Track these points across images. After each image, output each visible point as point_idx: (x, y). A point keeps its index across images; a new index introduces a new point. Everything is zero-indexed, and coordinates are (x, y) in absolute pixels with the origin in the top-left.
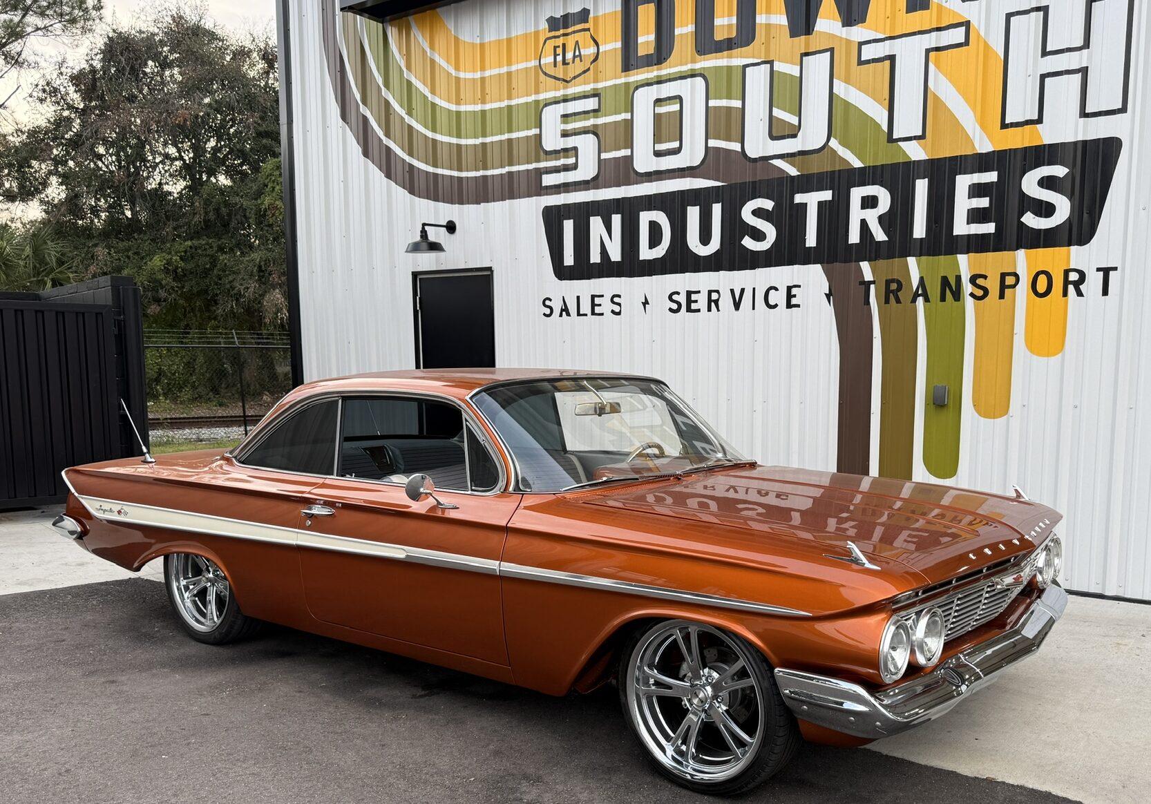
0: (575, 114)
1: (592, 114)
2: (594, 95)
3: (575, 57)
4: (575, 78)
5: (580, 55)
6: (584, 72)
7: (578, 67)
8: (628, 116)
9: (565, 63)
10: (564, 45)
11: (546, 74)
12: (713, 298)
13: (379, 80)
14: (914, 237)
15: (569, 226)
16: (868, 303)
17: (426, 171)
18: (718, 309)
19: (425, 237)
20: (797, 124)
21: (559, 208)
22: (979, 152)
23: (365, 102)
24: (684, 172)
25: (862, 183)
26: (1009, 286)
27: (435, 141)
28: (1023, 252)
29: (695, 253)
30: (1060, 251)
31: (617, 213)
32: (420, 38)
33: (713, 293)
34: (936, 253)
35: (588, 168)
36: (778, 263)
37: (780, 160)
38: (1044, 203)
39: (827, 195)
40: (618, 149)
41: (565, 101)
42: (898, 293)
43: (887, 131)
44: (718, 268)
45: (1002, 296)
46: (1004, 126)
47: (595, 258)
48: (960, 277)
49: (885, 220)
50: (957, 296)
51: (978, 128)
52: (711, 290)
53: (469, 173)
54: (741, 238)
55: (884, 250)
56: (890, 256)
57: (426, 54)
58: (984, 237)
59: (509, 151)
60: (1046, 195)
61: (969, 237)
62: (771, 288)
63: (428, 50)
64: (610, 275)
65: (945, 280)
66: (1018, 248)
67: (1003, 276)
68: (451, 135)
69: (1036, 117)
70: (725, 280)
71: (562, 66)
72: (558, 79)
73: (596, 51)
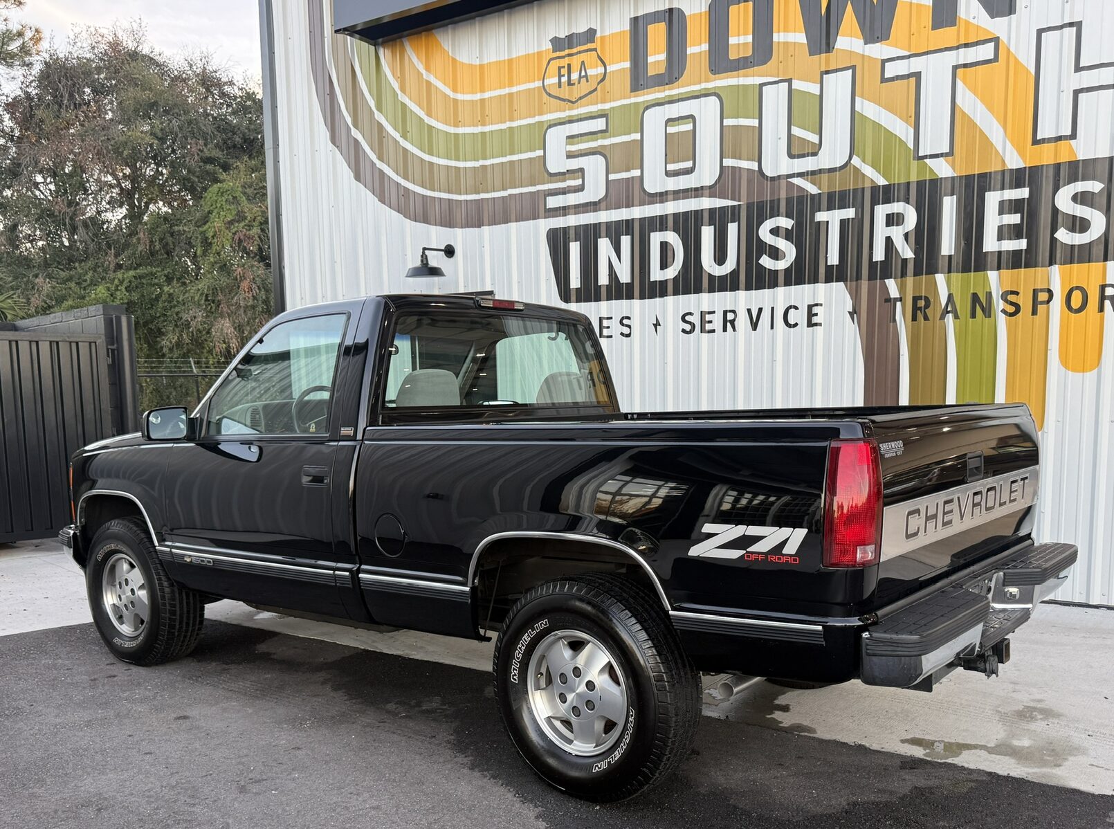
0: (581, 135)
1: (599, 135)
2: (601, 116)
3: (580, 77)
4: (580, 98)
5: (586, 76)
6: (591, 92)
7: (584, 87)
8: (637, 136)
9: (570, 83)
10: (569, 66)
11: (549, 95)
12: (728, 319)
13: (372, 103)
14: (942, 254)
15: (575, 249)
16: (894, 320)
17: (423, 195)
18: (734, 330)
19: (425, 262)
20: (817, 142)
21: (565, 230)
22: (1009, 168)
23: (356, 126)
24: (697, 192)
25: (887, 201)
26: (1042, 303)
27: (431, 164)
28: (1055, 269)
29: (709, 274)
30: (1096, 266)
31: (626, 235)
32: (415, 60)
33: (728, 314)
34: (966, 269)
35: (595, 190)
36: (800, 281)
37: (799, 178)
38: (1078, 218)
39: (850, 213)
40: (628, 170)
41: (571, 122)
42: (926, 310)
43: (912, 148)
44: (735, 288)
45: (1034, 312)
46: (1036, 142)
47: (603, 280)
48: (990, 293)
49: (912, 238)
50: (988, 311)
51: (1009, 145)
52: (726, 311)
53: (468, 196)
54: (759, 258)
55: (911, 266)
56: (917, 273)
57: (422, 78)
58: (1016, 254)
59: (510, 174)
60: (1081, 211)
61: (1000, 253)
62: (790, 307)
63: (424, 72)
64: (619, 297)
65: (975, 297)
66: (1051, 264)
67: (1035, 292)
68: (449, 157)
69: (1069, 132)
70: (742, 300)
71: (567, 87)
72: (563, 100)
73: (603, 72)
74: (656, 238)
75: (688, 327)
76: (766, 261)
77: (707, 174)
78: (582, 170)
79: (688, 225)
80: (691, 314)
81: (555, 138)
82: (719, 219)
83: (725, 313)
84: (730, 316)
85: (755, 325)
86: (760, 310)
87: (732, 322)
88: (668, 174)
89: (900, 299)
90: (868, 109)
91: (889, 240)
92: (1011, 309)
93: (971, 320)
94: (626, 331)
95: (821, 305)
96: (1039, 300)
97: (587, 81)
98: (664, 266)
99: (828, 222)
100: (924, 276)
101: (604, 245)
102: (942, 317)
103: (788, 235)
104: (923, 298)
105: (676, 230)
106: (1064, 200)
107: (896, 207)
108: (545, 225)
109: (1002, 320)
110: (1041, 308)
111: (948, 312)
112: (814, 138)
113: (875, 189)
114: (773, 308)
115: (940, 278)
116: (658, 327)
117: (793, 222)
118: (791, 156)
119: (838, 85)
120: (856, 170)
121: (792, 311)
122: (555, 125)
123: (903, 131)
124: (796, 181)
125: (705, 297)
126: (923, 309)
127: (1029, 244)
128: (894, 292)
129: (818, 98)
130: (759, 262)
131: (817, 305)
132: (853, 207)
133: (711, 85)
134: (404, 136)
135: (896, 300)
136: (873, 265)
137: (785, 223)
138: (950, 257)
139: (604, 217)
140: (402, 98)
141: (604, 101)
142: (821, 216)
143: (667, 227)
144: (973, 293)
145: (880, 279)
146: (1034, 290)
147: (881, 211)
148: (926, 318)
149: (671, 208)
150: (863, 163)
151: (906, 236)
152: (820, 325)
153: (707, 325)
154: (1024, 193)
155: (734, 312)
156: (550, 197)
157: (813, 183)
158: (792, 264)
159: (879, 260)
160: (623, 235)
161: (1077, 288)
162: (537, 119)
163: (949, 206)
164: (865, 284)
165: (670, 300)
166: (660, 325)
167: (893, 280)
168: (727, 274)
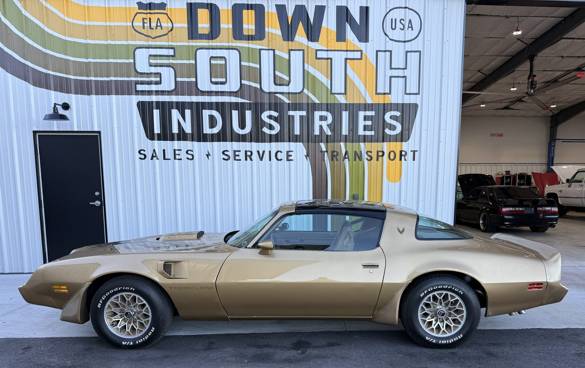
0: (159, 56)
1: (171, 57)
2: (172, 48)
3: (157, 26)
4: (158, 37)
5: (161, 26)
6: (164, 35)
7: (159, 32)
8: (193, 62)
10: (150, 18)
11: (137, 31)
15: (156, 113)
16: (324, 160)
22: (368, 103)
25: (320, 110)
28: (385, 143)
30: (399, 144)
34: (352, 141)
35: (168, 83)
36: (282, 141)
38: (392, 125)
40: (188, 77)
41: (152, 48)
44: (249, 141)
45: (377, 160)
47: (174, 131)
48: (361, 151)
50: (360, 158)
51: (367, 93)
56: (332, 141)
60: (393, 122)
61: (364, 136)
64: (184, 140)
69: (388, 92)
70: (254, 147)
71: (149, 29)
73: (172, 26)
74: (206, 113)
75: (226, 157)
76: (266, 130)
77: (233, 84)
78: (159, 74)
79: (224, 109)
80: (227, 151)
81: (142, 54)
82: (240, 108)
83: (247, 152)
84: (249, 154)
85: (261, 159)
86: (264, 152)
87: (250, 157)
88: (212, 83)
89: (327, 151)
90: (310, 69)
91: (321, 127)
92: (369, 158)
93: (354, 161)
94: (190, 157)
95: (293, 151)
96: (379, 155)
97: (161, 29)
98: (211, 127)
99: (294, 116)
100: (336, 143)
101: (175, 113)
102: (343, 160)
103: (276, 119)
104: (336, 152)
105: (217, 110)
106: (387, 118)
107: (324, 113)
108: (135, 99)
109: (366, 162)
110: (380, 158)
111: (345, 158)
112: (287, 78)
113: (314, 104)
114: (270, 151)
115: (342, 144)
116: (209, 156)
117: (278, 114)
118: (276, 84)
119: (296, 57)
120: (306, 95)
121: (279, 153)
122: (141, 48)
123: (326, 81)
124: (278, 95)
125: (235, 143)
126: (336, 156)
127: (374, 133)
128: (324, 149)
129: (288, 60)
130: (262, 130)
131: (290, 151)
132: (305, 111)
133: (234, 45)
134: (28, 36)
135: (324, 152)
136: (314, 136)
137: (274, 114)
138: (346, 136)
139: (174, 98)
140: (26, 14)
141: (172, 41)
142: (291, 113)
143: (212, 108)
144: (355, 151)
145: (318, 142)
146: (377, 151)
147: (317, 114)
148: (337, 160)
149: (214, 99)
150: (309, 92)
151: (328, 125)
152: (292, 160)
153: (236, 157)
154: (373, 113)
155: (251, 152)
156: (139, 85)
157: (286, 98)
158: (278, 132)
159: (317, 134)
160: (186, 109)
161: (393, 151)
162: (130, 42)
163: (345, 115)
164: (311, 144)
165: (216, 143)
167: (323, 143)
168: (246, 134)
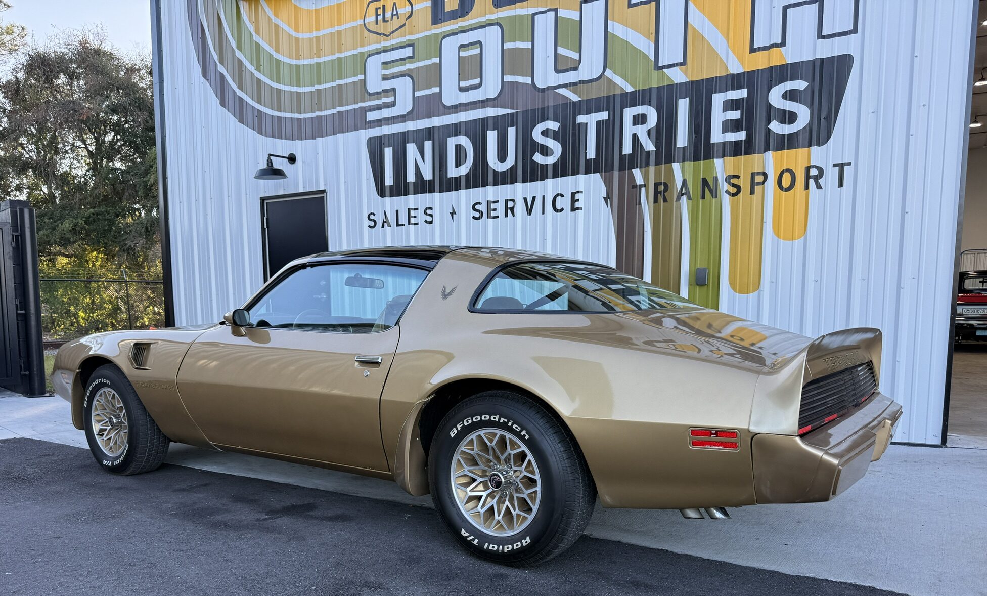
0: (393, 61)
1: (407, 61)
2: (409, 45)
3: (393, 15)
4: (393, 32)
5: (397, 14)
6: (401, 27)
7: (396, 23)
8: (437, 60)
9: (384, 20)
10: (384, 6)
11: (369, 31)
12: (509, 207)
13: (234, 44)
14: (678, 146)
15: (388, 153)
16: (640, 203)
17: (272, 116)
18: (514, 215)
19: (270, 165)
20: (578, 59)
21: (380, 138)
22: (731, 73)
23: (222, 62)
24: (484, 103)
25: (633, 104)
26: (758, 184)
27: (279, 91)
28: (770, 154)
29: (494, 170)
30: (801, 152)
31: (428, 140)
32: (267, 8)
33: (509, 202)
34: (696, 159)
35: (404, 105)
36: (564, 174)
37: (564, 88)
38: (787, 112)
39: (604, 116)
40: (429, 87)
41: (385, 51)
42: (665, 194)
43: (653, 60)
44: (513, 181)
45: (752, 192)
46: (753, 50)
47: (411, 178)
48: (717, 177)
49: (653, 134)
50: (715, 193)
51: (730, 53)
52: (507, 200)
53: (306, 115)
54: (532, 155)
55: (652, 158)
56: (658, 163)
57: (272, 21)
58: (737, 144)
59: (339, 95)
60: (789, 106)
61: (724, 143)
62: (557, 195)
63: (273, 17)
64: (423, 191)
65: (705, 182)
66: (765, 151)
67: (753, 175)
68: (292, 85)
69: (779, 41)
70: (519, 191)
71: (382, 23)
72: (379, 34)
73: (411, 10)
74: (452, 142)
75: (477, 215)
76: (538, 158)
77: (491, 88)
78: (394, 90)
79: (476, 132)
80: (479, 203)
81: (374, 65)
82: (501, 124)
83: (507, 201)
84: (510, 204)
85: (530, 211)
86: (534, 198)
87: (512, 209)
88: (462, 89)
89: (644, 186)
90: (616, 29)
91: (635, 136)
92: (734, 190)
93: (701, 200)
94: (429, 219)
95: (582, 192)
96: (756, 181)
97: (398, 18)
98: (458, 165)
99: (587, 123)
100: (663, 165)
101: (411, 149)
102: (678, 199)
103: (555, 136)
104: (663, 184)
105: (466, 135)
106: (776, 97)
107: (640, 110)
108: (365, 134)
109: (726, 200)
110: (758, 189)
111: (682, 195)
112: (575, 56)
113: (624, 95)
114: (544, 197)
115: (676, 167)
116: (454, 215)
117: (559, 124)
118: (557, 71)
119: (594, 11)
120: (610, 81)
121: (559, 198)
122: (373, 54)
123: (645, 46)
124: (561, 91)
125: (490, 189)
126: (662, 192)
127: (747, 135)
128: (639, 180)
129: (579, 23)
130: (533, 158)
131: (578, 192)
132: (606, 111)
133: (493, 17)
134: (258, 69)
135: (641, 186)
136: (622, 157)
137: (553, 125)
138: (684, 148)
139: (411, 126)
140: (256, 38)
141: (411, 34)
142: (581, 119)
143: (460, 132)
144: (703, 178)
145: (628, 170)
146: (752, 173)
147: (629, 113)
148: (665, 200)
149: (463, 117)
150: (614, 74)
151: (649, 132)
152: (581, 209)
153: (492, 212)
154: (743, 93)
155: (513, 200)
156: (369, 112)
157: (575, 92)
158: (558, 159)
159: (627, 153)
160: (426, 140)
161: (788, 170)
162: (360, 50)
163: (683, 106)
164: (616, 174)
165: (463, 192)
166: (455, 214)
167: (638, 169)
168: (508, 170)
